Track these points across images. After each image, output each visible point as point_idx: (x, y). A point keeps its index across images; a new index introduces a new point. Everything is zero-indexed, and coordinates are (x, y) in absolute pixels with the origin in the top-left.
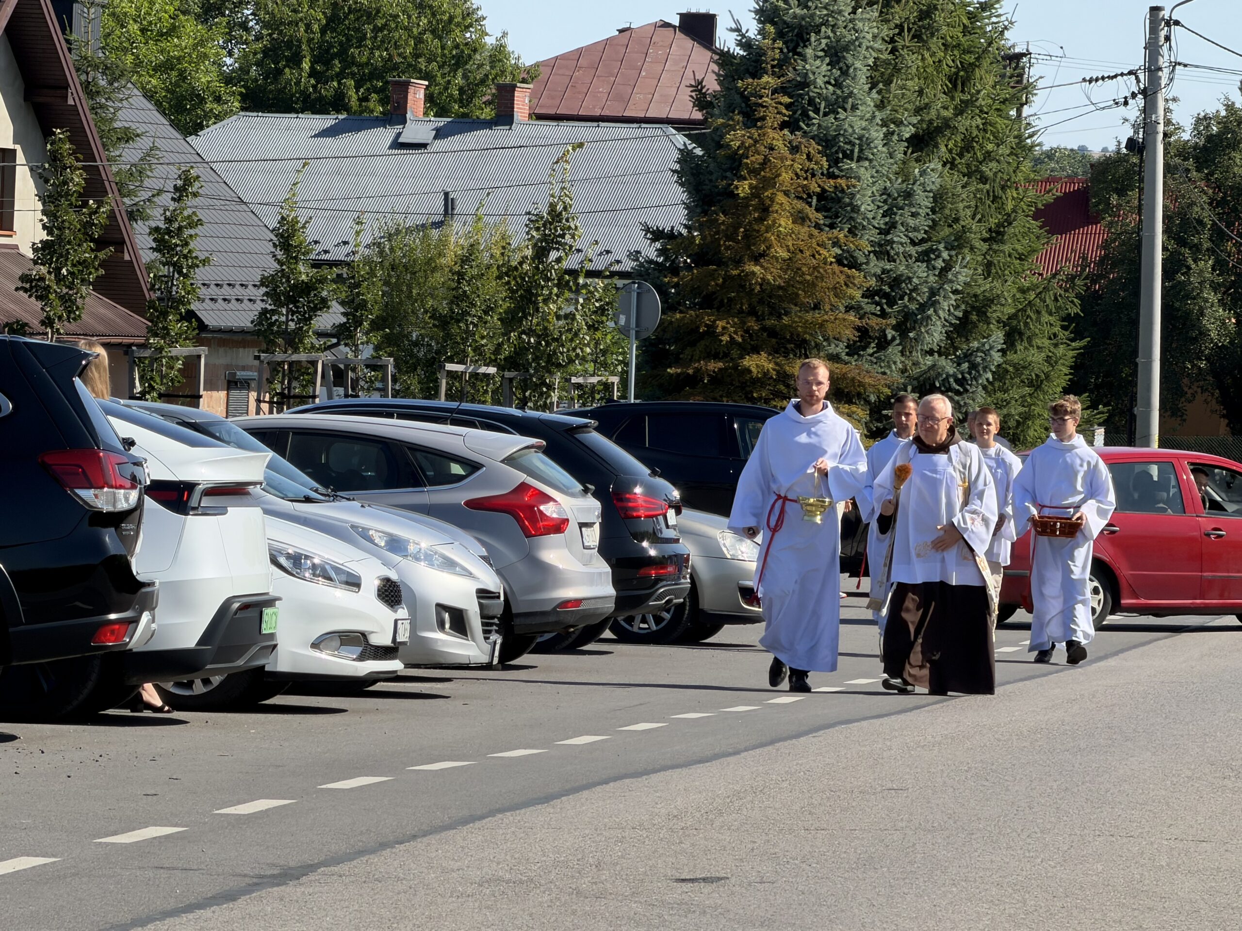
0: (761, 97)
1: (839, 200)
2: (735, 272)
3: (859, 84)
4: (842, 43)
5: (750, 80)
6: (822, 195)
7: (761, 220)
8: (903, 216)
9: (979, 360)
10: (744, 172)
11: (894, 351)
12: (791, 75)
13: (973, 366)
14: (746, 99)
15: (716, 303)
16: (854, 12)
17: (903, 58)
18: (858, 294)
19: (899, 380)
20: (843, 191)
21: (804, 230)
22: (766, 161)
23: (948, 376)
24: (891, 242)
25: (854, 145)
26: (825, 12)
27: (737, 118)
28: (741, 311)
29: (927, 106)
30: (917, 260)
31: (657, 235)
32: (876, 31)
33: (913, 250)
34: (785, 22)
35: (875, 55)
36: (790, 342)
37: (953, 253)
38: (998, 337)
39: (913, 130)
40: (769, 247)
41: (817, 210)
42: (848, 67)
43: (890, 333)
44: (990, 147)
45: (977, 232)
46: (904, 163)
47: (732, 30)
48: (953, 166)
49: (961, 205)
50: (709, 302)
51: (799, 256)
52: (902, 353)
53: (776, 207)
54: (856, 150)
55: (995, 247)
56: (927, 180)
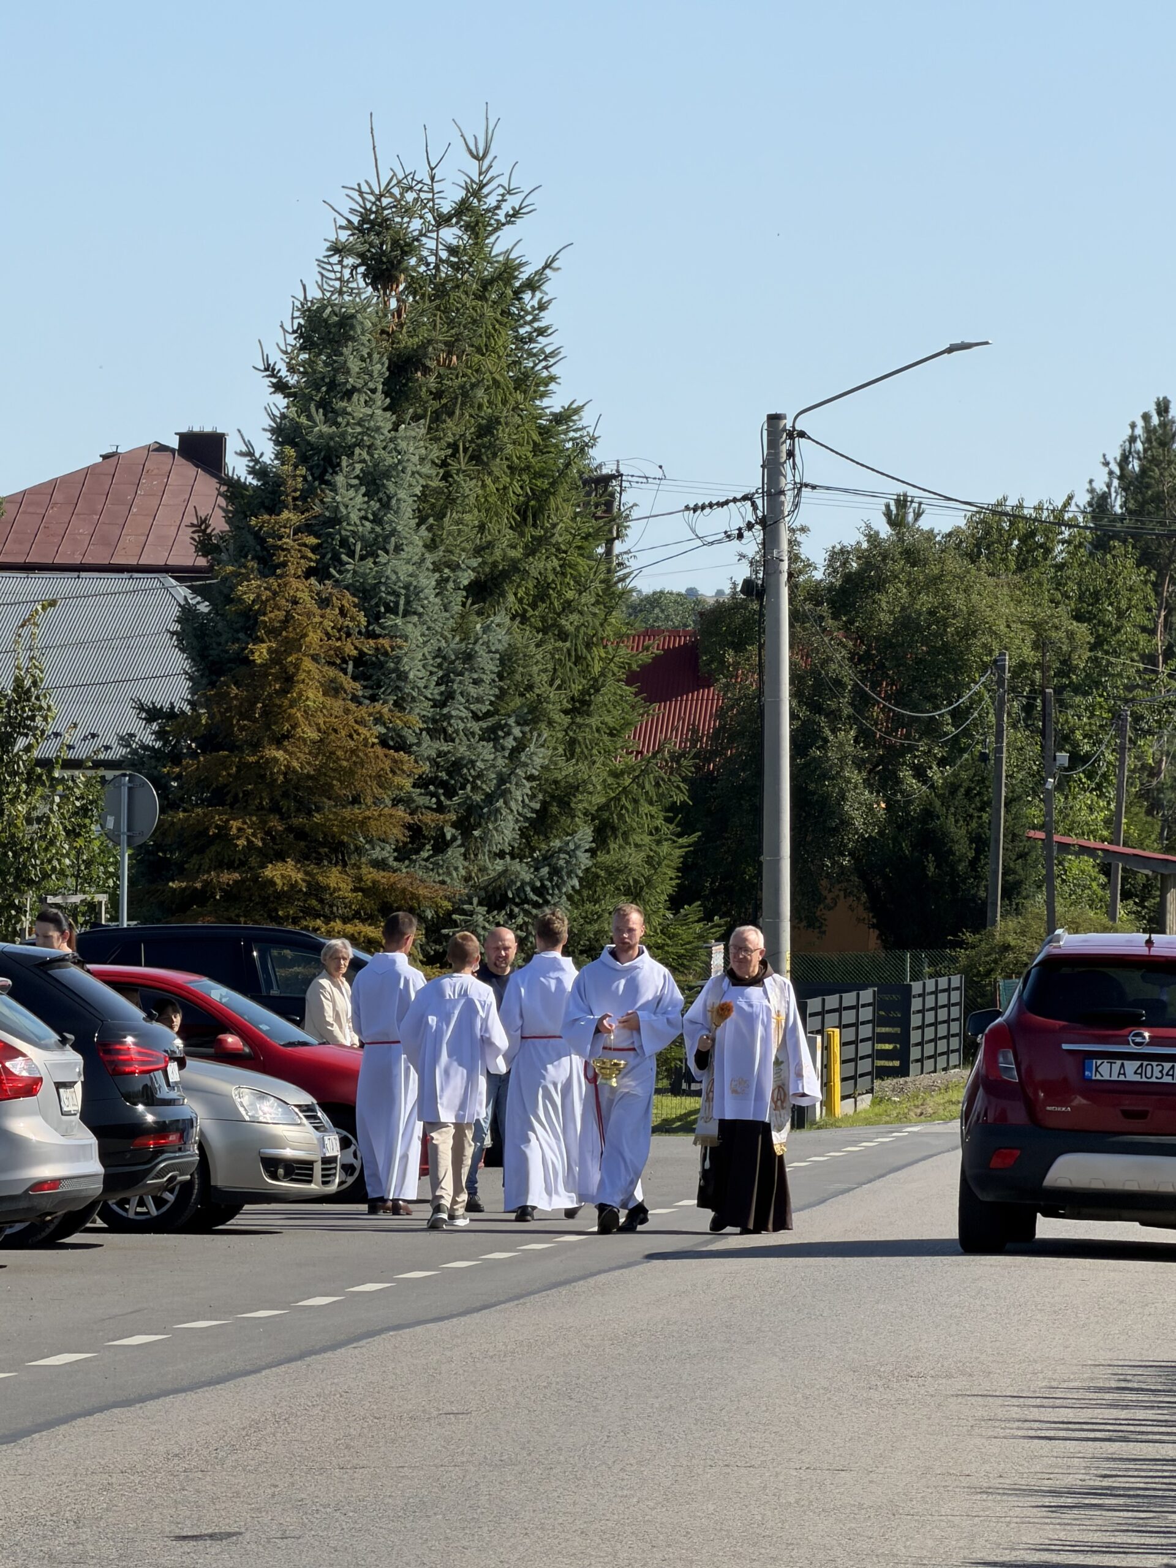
0: (281, 538)
1: (381, 665)
2: (252, 759)
3: (404, 519)
4: (381, 467)
5: (266, 517)
6: (360, 660)
7: (284, 692)
8: (463, 684)
9: (562, 863)
10: (261, 633)
11: (454, 854)
12: (317, 509)
13: (555, 871)
14: (261, 541)
15: (229, 799)
16: (395, 428)
17: (458, 484)
18: (407, 783)
19: (461, 889)
20: (386, 654)
21: (337, 705)
22: (288, 618)
23: (523, 883)
24: (448, 717)
25: (398, 595)
26: (359, 429)
27: (250, 564)
28: (260, 808)
29: (490, 545)
30: (481, 739)
31: (152, 714)
32: (423, 451)
33: (475, 727)
34: (309, 443)
35: (422, 482)
36: (323, 845)
37: (527, 729)
38: (585, 834)
39: (473, 575)
40: (294, 727)
41: (355, 678)
42: (389, 498)
43: (449, 832)
44: (570, 595)
45: (555, 702)
46: (462, 617)
47: (242, 454)
48: (524, 619)
49: (535, 669)
50: (220, 797)
51: (333, 737)
52: (465, 856)
53: (302, 676)
54: (402, 602)
55: (578, 720)
56: (492, 637)
